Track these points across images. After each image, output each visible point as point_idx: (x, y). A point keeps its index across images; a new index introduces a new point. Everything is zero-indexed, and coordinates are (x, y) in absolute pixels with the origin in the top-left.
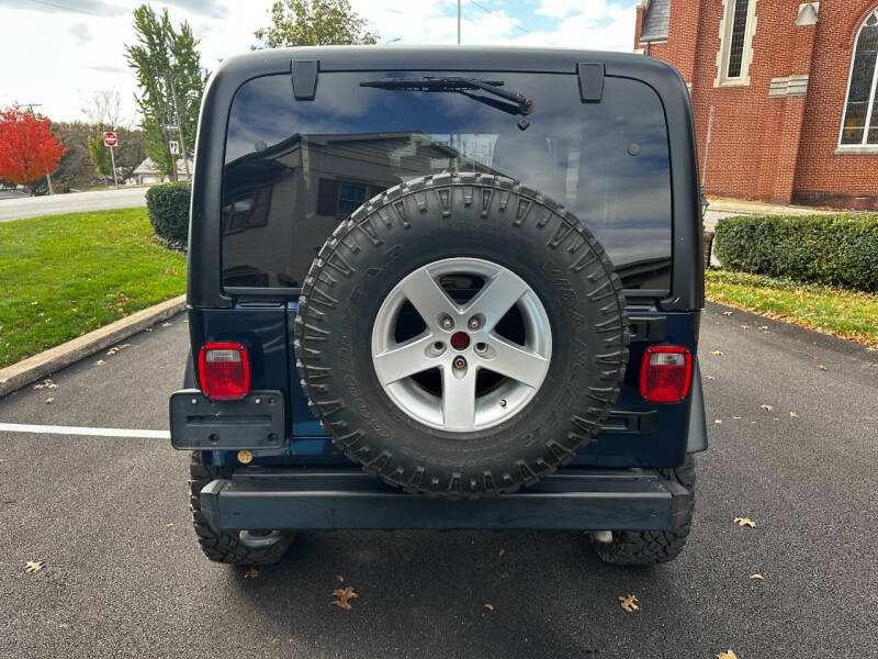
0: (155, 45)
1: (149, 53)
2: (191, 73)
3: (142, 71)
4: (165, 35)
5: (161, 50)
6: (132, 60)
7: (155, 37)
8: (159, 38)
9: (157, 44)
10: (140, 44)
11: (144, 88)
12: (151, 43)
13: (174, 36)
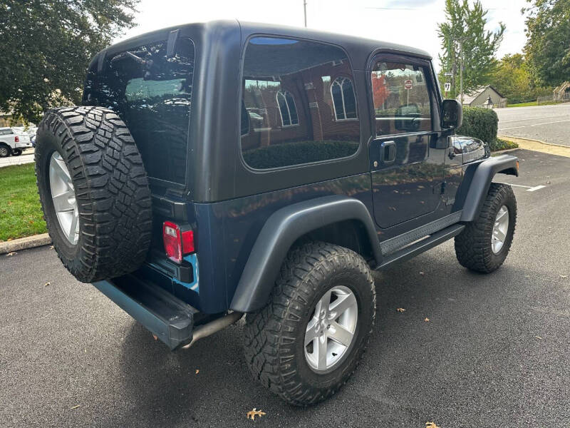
0: (456, 20)
1: (451, 26)
2: (477, 35)
3: (446, 39)
4: (464, 12)
5: (459, 22)
6: (440, 33)
7: (456, 15)
8: (459, 15)
9: (457, 19)
10: (446, 21)
11: (445, 49)
12: (454, 19)
13: (469, 12)
